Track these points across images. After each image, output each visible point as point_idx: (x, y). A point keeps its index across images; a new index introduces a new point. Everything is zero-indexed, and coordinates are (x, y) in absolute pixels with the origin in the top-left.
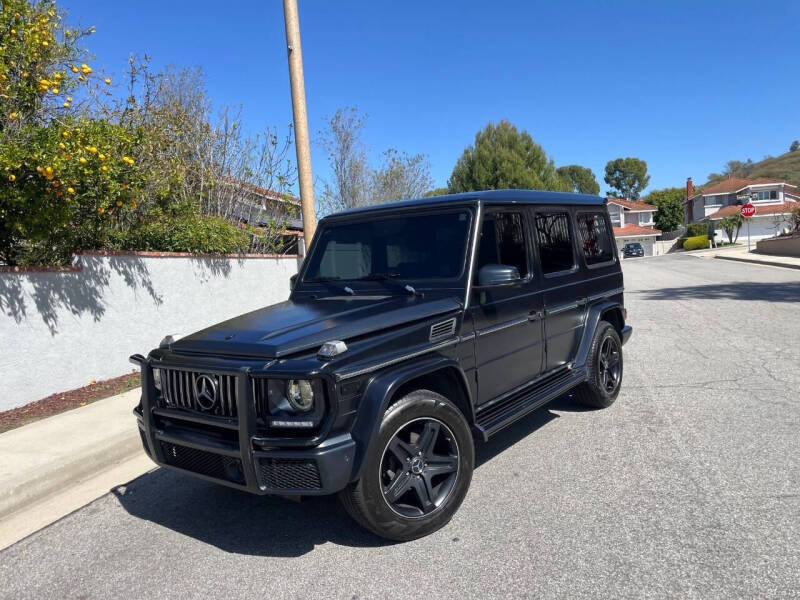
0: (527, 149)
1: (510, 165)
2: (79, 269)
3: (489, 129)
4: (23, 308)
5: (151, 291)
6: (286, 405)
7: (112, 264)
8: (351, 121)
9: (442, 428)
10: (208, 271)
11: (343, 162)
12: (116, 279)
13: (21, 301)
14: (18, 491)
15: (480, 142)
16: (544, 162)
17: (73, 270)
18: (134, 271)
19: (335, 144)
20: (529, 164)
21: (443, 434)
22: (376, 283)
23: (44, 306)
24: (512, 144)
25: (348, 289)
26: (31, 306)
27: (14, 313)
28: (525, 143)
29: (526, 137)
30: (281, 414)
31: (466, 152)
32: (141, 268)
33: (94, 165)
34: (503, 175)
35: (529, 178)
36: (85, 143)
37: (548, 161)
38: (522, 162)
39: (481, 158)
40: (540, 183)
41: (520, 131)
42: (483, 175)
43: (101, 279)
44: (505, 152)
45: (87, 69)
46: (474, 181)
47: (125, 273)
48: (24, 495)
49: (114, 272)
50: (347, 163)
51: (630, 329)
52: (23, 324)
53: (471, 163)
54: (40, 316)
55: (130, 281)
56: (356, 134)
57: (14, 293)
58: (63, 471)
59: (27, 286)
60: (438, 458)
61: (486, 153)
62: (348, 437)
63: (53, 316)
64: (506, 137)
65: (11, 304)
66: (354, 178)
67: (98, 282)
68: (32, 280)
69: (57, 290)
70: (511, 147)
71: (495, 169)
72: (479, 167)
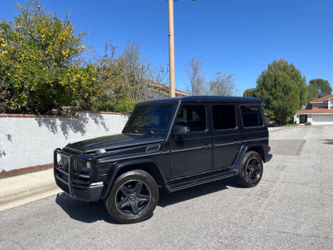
0: (292, 71)
1: (282, 79)
2: (78, 117)
3: (274, 63)
4: (56, 130)
5: (104, 126)
6: (85, 169)
7: (90, 115)
9: (144, 185)
11: (194, 78)
12: (91, 121)
13: (56, 127)
14: (30, 190)
15: (270, 68)
16: (300, 77)
17: (75, 117)
18: (98, 118)
19: (191, 71)
20: (293, 78)
21: (144, 187)
23: (64, 129)
26: (59, 129)
27: (53, 131)
28: (291, 69)
29: (292, 66)
30: (83, 173)
31: (263, 72)
32: (101, 117)
33: (79, 81)
34: (279, 83)
35: (292, 85)
36: (76, 73)
37: (302, 77)
38: (289, 78)
39: (269, 75)
40: (297, 87)
41: (289, 64)
42: (270, 83)
43: (85, 121)
44: (281, 73)
45: (83, 46)
46: (265, 85)
47: (95, 119)
48: (32, 192)
49: (90, 118)
50: (196, 78)
51: (271, 156)
52: (56, 135)
53: (264, 78)
54: (62, 133)
55: (96, 122)
57: (54, 124)
58: (48, 186)
59: (58, 122)
60: (141, 195)
61: (271, 73)
62: (102, 183)
63: (67, 133)
64: (282, 66)
65: (52, 128)
66: (198, 84)
67: (84, 122)
68: (60, 120)
69: (69, 124)
70: (284, 70)
71: (275, 80)
72: (268, 79)
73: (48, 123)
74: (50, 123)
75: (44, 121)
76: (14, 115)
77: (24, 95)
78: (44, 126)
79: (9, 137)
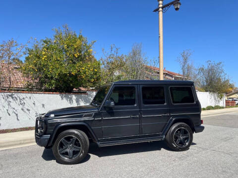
2: (87, 94)
4: (73, 102)
13: (72, 100)
21: (77, 141)
23: (77, 101)
27: (70, 103)
51: (203, 127)
52: (72, 105)
59: (74, 97)
62: (49, 136)
65: (70, 101)
69: (81, 98)
73: (67, 97)
74: (68, 98)
75: (65, 96)
76: (47, 93)
77: (53, 81)
78: (65, 99)
79: (43, 105)
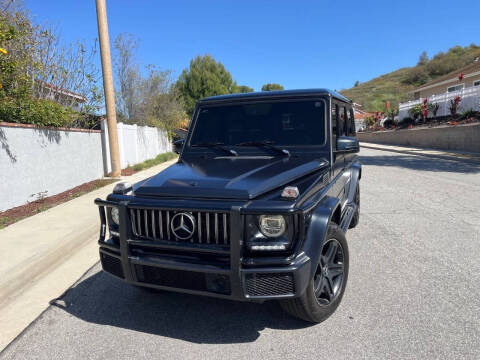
0: (222, 73)
1: (211, 83)
3: (198, 59)
6: (259, 235)
8: (129, 42)
10: (46, 139)
11: (123, 71)
15: (193, 66)
16: (231, 82)
19: (118, 57)
20: (223, 82)
22: (255, 148)
24: (212, 69)
25: (232, 151)
28: (220, 70)
29: (220, 66)
30: (260, 241)
31: (184, 72)
32: (1, 134)
34: (208, 88)
35: (222, 90)
37: (234, 82)
38: (219, 81)
39: (194, 76)
41: (217, 62)
42: (196, 87)
44: (208, 74)
46: (190, 90)
50: (126, 70)
53: (188, 80)
56: (133, 53)
61: (197, 73)
64: (208, 64)
70: (212, 71)
71: (203, 84)
72: (192, 81)
